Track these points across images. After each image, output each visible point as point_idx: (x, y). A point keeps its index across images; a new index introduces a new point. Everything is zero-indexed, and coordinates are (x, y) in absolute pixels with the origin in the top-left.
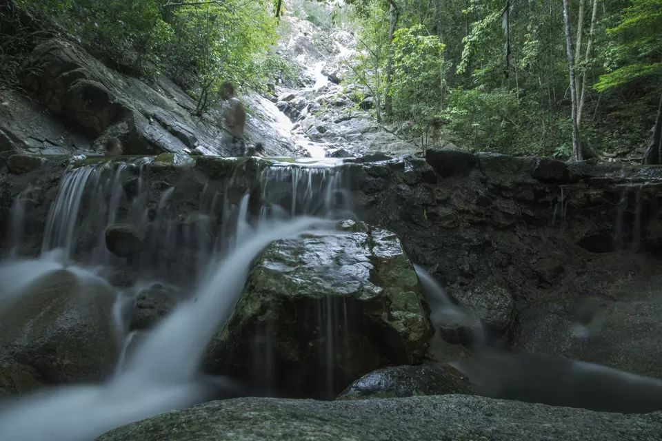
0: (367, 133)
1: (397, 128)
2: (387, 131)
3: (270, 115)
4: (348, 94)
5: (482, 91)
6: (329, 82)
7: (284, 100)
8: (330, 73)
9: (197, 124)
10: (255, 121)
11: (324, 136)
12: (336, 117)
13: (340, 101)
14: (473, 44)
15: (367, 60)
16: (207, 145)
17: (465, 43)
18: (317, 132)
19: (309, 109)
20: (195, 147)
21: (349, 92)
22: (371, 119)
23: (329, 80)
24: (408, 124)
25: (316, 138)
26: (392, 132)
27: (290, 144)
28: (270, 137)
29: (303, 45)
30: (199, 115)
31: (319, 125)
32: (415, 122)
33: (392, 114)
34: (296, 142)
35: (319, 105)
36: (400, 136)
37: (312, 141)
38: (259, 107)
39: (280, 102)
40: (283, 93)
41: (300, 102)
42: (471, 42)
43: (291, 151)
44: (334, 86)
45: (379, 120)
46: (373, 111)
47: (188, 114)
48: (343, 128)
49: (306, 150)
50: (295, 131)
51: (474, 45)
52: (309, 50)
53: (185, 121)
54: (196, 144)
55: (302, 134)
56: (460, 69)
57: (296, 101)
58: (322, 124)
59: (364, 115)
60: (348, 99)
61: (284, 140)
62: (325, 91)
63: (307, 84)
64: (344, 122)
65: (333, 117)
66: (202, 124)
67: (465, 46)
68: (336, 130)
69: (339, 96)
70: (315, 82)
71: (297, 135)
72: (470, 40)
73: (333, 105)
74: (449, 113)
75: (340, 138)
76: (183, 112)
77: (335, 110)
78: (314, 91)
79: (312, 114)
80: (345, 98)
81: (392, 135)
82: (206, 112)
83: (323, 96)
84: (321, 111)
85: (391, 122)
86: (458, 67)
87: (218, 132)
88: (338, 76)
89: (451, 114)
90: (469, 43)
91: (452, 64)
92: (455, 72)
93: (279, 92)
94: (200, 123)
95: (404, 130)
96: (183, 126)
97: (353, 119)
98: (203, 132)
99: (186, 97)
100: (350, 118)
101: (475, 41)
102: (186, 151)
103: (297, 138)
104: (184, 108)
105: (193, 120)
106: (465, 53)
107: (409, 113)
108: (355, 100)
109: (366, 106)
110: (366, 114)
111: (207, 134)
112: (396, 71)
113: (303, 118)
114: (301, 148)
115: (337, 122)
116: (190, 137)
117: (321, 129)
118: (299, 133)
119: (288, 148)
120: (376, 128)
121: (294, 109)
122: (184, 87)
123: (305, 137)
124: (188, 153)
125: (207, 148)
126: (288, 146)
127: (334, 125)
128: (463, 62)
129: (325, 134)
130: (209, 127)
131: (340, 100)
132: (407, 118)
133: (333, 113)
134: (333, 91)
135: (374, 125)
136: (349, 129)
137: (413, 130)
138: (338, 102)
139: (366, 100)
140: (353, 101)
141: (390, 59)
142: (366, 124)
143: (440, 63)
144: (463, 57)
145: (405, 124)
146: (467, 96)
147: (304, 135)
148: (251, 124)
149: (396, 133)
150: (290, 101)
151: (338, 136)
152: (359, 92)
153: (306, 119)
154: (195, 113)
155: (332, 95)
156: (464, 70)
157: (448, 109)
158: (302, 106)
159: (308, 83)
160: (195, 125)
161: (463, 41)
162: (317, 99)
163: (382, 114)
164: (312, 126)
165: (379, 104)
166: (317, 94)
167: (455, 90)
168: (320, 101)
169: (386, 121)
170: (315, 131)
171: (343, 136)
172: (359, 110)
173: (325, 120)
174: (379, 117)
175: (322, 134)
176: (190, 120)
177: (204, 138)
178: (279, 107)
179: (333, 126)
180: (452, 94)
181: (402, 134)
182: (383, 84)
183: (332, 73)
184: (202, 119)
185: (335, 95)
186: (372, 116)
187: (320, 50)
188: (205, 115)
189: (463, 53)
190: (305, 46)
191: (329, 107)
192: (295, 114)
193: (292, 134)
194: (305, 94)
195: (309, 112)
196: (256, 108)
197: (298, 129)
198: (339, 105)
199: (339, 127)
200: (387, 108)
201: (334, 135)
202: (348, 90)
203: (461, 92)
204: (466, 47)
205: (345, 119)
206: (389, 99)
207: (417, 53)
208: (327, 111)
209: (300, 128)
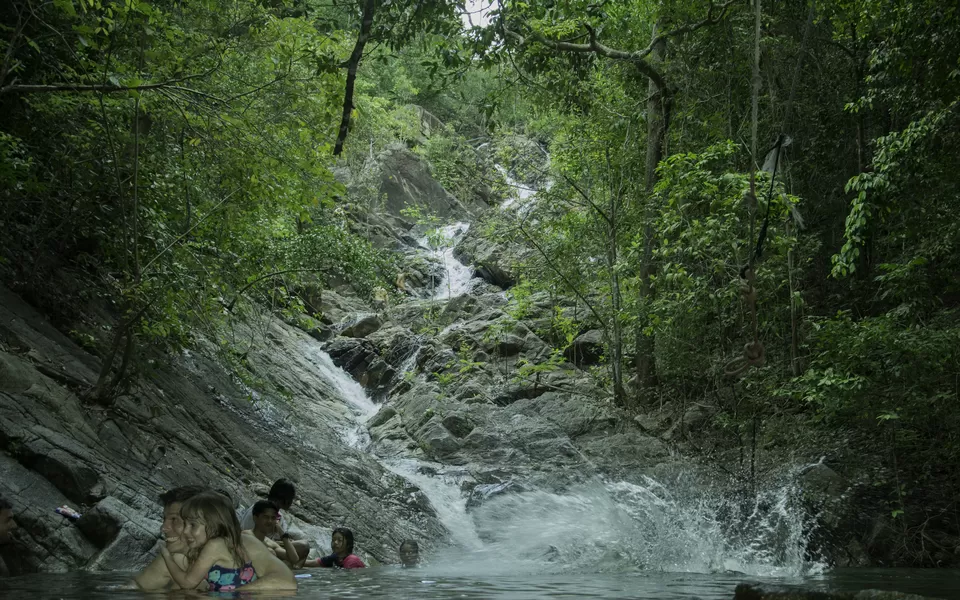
0: (586, 437)
1: (669, 421)
2: (643, 430)
3: (306, 377)
4: (531, 322)
5: (903, 322)
6: (478, 280)
7: (347, 333)
8: (480, 258)
9: (99, 428)
10: (267, 408)
11: (467, 446)
12: (501, 385)
13: (510, 341)
14: (876, 197)
15: (586, 232)
16: (129, 493)
17: (854, 193)
18: (446, 435)
19: (421, 363)
20: (93, 501)
21: (537, 315)
22: (596, 394)
23: (477, 274)
24: (702, 409)
25: (442, 453)
26: (657, 433)
27: (367, 474)
28: (311, 457)
29: (404, 175)
30: (105, 401)
31: (453, 413)
32: (721, 403)
33: (655, 382)
34: (383, 463)
35: (449, 351)
36: (680, 445)
37: (431, 459)
38: (277, 356)
39: (339, 340)
40: (348, 311)
41: (395, 342)
42: (870, 190)
43: (371, 494)
44: (491, 293)
45: (620, 398)
46: (602, 371)
47: (73, 401)
48: (519, 421)
49: (416, 489)
50: (382, 430)
51: (878, 200)
52: (421, 188)
53: (63, 424)
54: (96, 491)
55: (404, 439)
56: (841, 263)
57: (385, 335)
58: (460, 409)
59: (579, 382)
60: (531, 334)
61: (351, 462)
62: (468, 309)
63: (414, 285)
64: (523, 403)
65: (490, 388)
66: (116, 429)
67: (854, 202)
68: (498, 427)
69: (508, 327)
70: (437, 282)
71: (387, 442)
72: (866, 185)
73: (490, 352)
74: (813, 383)
75: (509, 451)
76: (59, 394)
77: (494, 368)
78: (436, 309)
79: (430, 379)
80: (523, 332)
81: (656, 442)
82: (126, 393)
83: (460, 326)
84: (454, 369)
85: (653, 404)
86: (835, 258)
87: (162, 450)
88: (503, 263)
89: (821, 389)
90: (863, 195)
91: (820, 243)
92: (829, 271)
93: (334, 311)
94: (109, 425)
95: (691, 428)
96: (58, 439)
97: (546, 395)
98: (118, 453)
99: (64, 345)
100: (537, 392)
101: (880, 188)
102: (65, 515)
103: (388, 449)
104: (61, 380)
105: (87, 417)
106: (854, 220)
107: (704, 379)
108: (554, 337)
109: (583, 356)
110: (584, 380)
111: (130, 458)
112: (666, 268)
113: (405, 388)
114: (400, 480)
115: (501, 401)
116: (81, 469)
117: (456, 426)
118: (392, 438)
119: (361, 485)
120: (612, 422)
121: (377, 361)
122: (59, 318)
123: (412, 448)
124: (72, 519)
125: (129, 502)
126: (363, 478)
127: (492, 412)
128: (847, 247)
129: (467, 438)
130: (137, 436)
131: (510, 337)
132: (696, 394)
133: (490, 374)
134: (491, 311)
135: (605, 414)
136: (535, 424)
137: (717, 427)
138: (503, 346)
139: (584, 338)
140: (546, 340)
141: (649, 230)
142: (585, 409)
143: (787, 246)
144: (848, 231)
145: (692, 411)
146: (861, 338)
147: (406, 443)
148: (258, 419)
149: (667, 435)
150: (368, 338)
151: (506, 445)
152: (564, 317)
153: (413, 390)
154: (94, 395)
155: (484, 323)
156: (852, 268)
157: (811, 373)
158: (400, 352)
159: (417, 282)
160: (92, 433)
161: (847, 188)
162: (445, 332)
163: (628, 379)
164: (430, 415)
165: (619, 352)
166: (443, 317)
167: (829, 322)
168: (453, 340)
169: (639, 401)
170: (439, 432)
171: (519, 444)
172: (563, 367)
173: (469, 394)
174: (619, 390)
175: (459, 441)
176: (79, 420)
177: (119, 472)
178: (334, 355)
179: (490, 416)
180: (819, 334)
181: (684, 438)
182: (630, 298)
183: (488, 254)
184: (114, 414)
185: (496, 326)
186: (601, 385)
187: (452, 189)
188: (125, 402)
189: (849, 220)
190: (410, 179)
191: (479, 358)
192: (380, 374)
193: (373, 437)
194: (410, 315)
195: (421, 370)
196: (266, 360)
197: (391, 422)
198: (508, 351)
199: (508, 419)
200: (643, 361)
201: (492, 442)
202: (533, 308)
203: (846, 326)
204: (857, 205)
205: (522, 394)
206: (647, 344)
207: (723, 220)
208: (473, 371)
209: (398, 419)
